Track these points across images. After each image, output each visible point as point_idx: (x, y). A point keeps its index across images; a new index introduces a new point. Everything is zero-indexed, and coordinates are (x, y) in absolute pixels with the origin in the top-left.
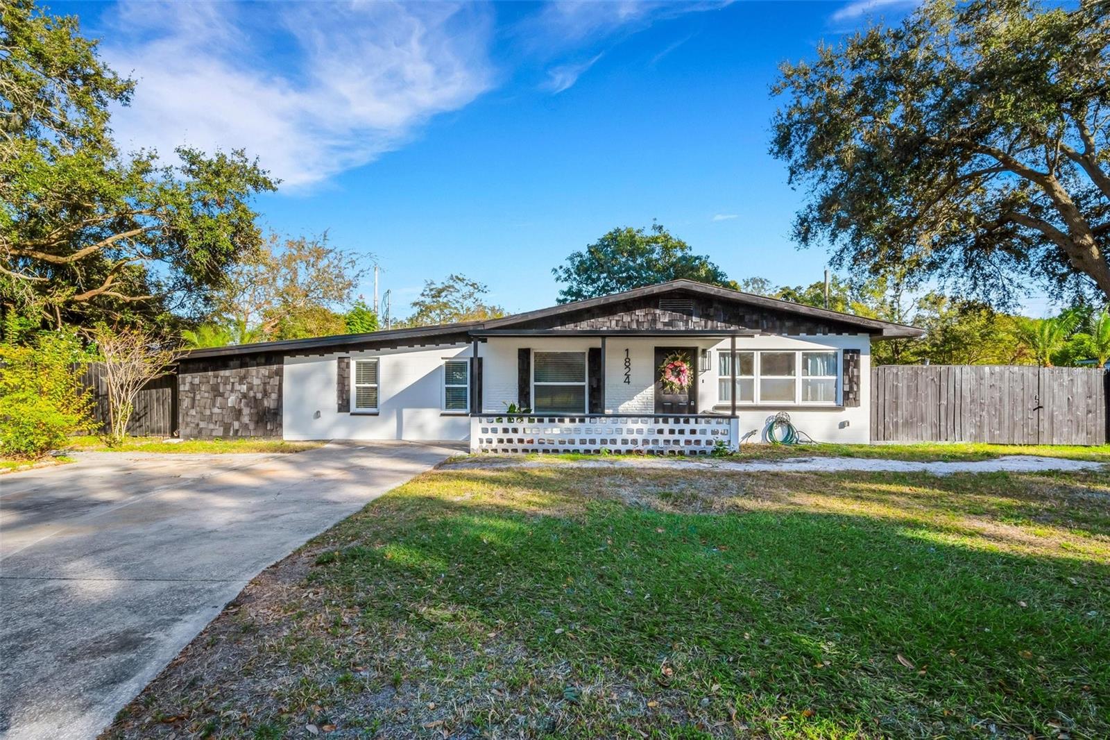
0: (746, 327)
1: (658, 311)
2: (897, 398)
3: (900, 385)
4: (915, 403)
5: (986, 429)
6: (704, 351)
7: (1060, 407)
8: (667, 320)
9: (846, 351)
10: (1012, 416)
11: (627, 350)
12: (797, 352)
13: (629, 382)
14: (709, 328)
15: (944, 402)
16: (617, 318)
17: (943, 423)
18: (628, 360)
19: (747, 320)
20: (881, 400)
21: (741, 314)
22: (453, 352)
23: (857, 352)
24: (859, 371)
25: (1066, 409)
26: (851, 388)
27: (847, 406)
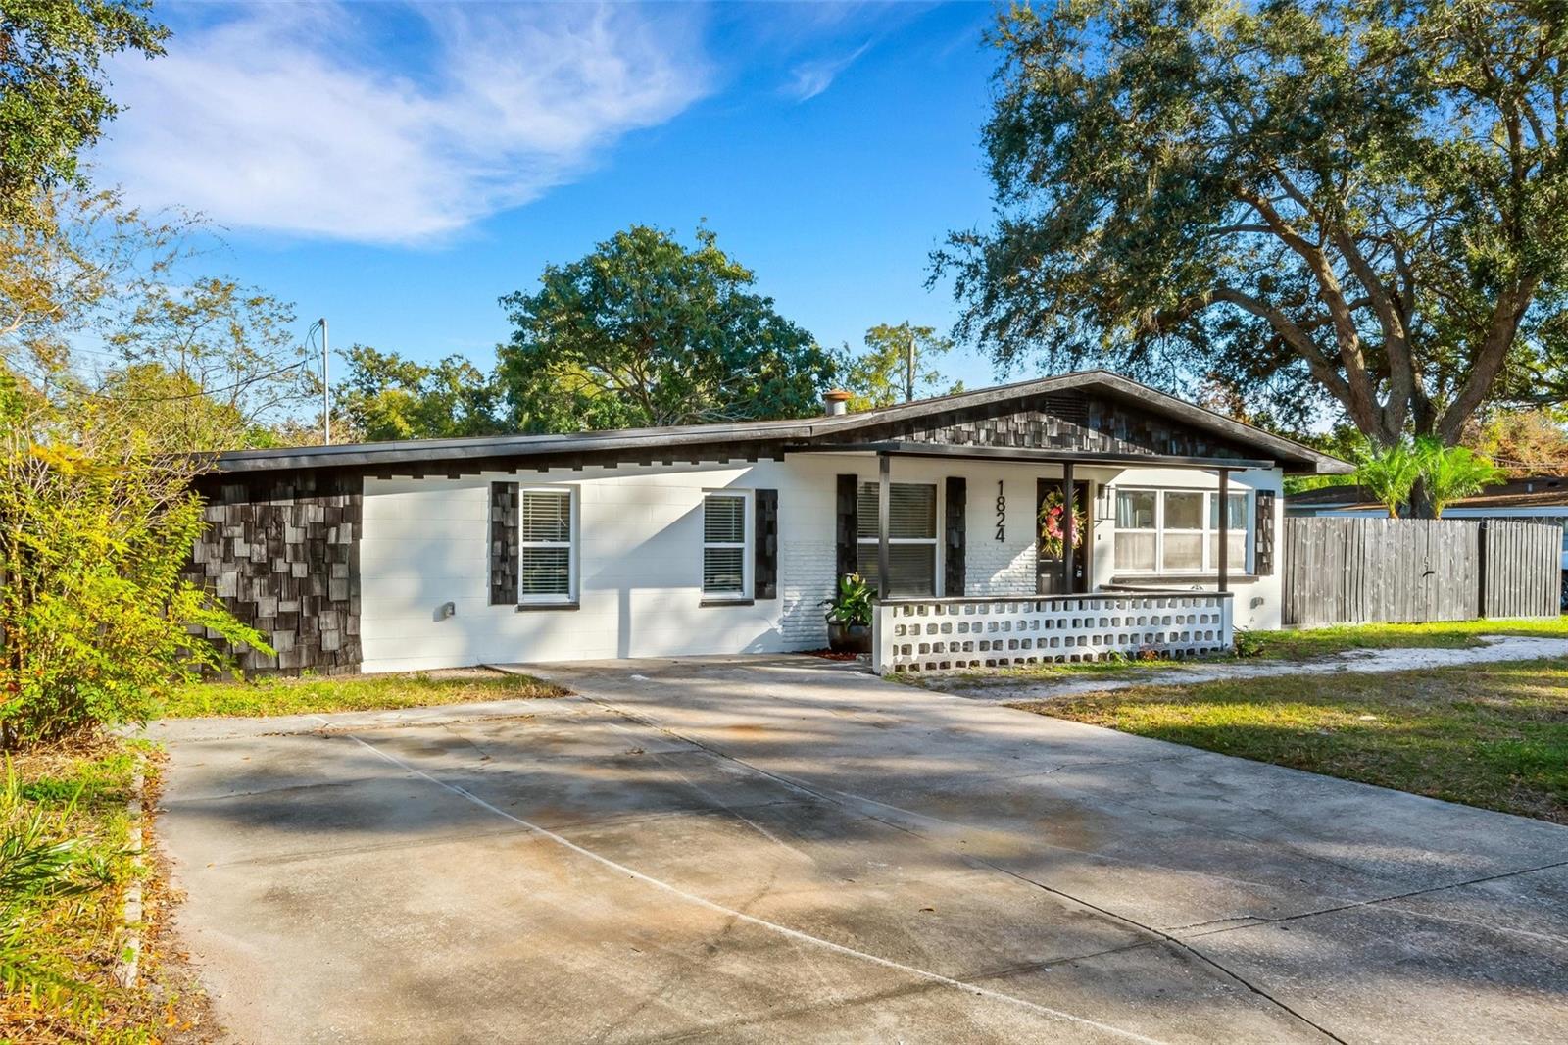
0: (1153, 450)
1: (1044, 419)
2: (1305, 563)
3: (1309, 543)
4: (1322, 568)
5: (1383, 604)
6: (1101, 488)
7: (1444, 572)
8: (1055, 435)
9: (1260, 493)
10: (1404, 586)
11: (1001, 483)
12: (1205, 492)
13: (1002, 539)
14: (1108, 450)
15: (1348, 568)
16: (988, 426)
17: (1347, 598)
18: (1001, 502)
19: (1154, 440)
20: (1290, 567)
21: (1148, 430)
22: (722, 477)
23: (1271, 494)
24: (1273, 523)
25: (1448, 575)
26: (1265, 547)
27: (1261, 575)
